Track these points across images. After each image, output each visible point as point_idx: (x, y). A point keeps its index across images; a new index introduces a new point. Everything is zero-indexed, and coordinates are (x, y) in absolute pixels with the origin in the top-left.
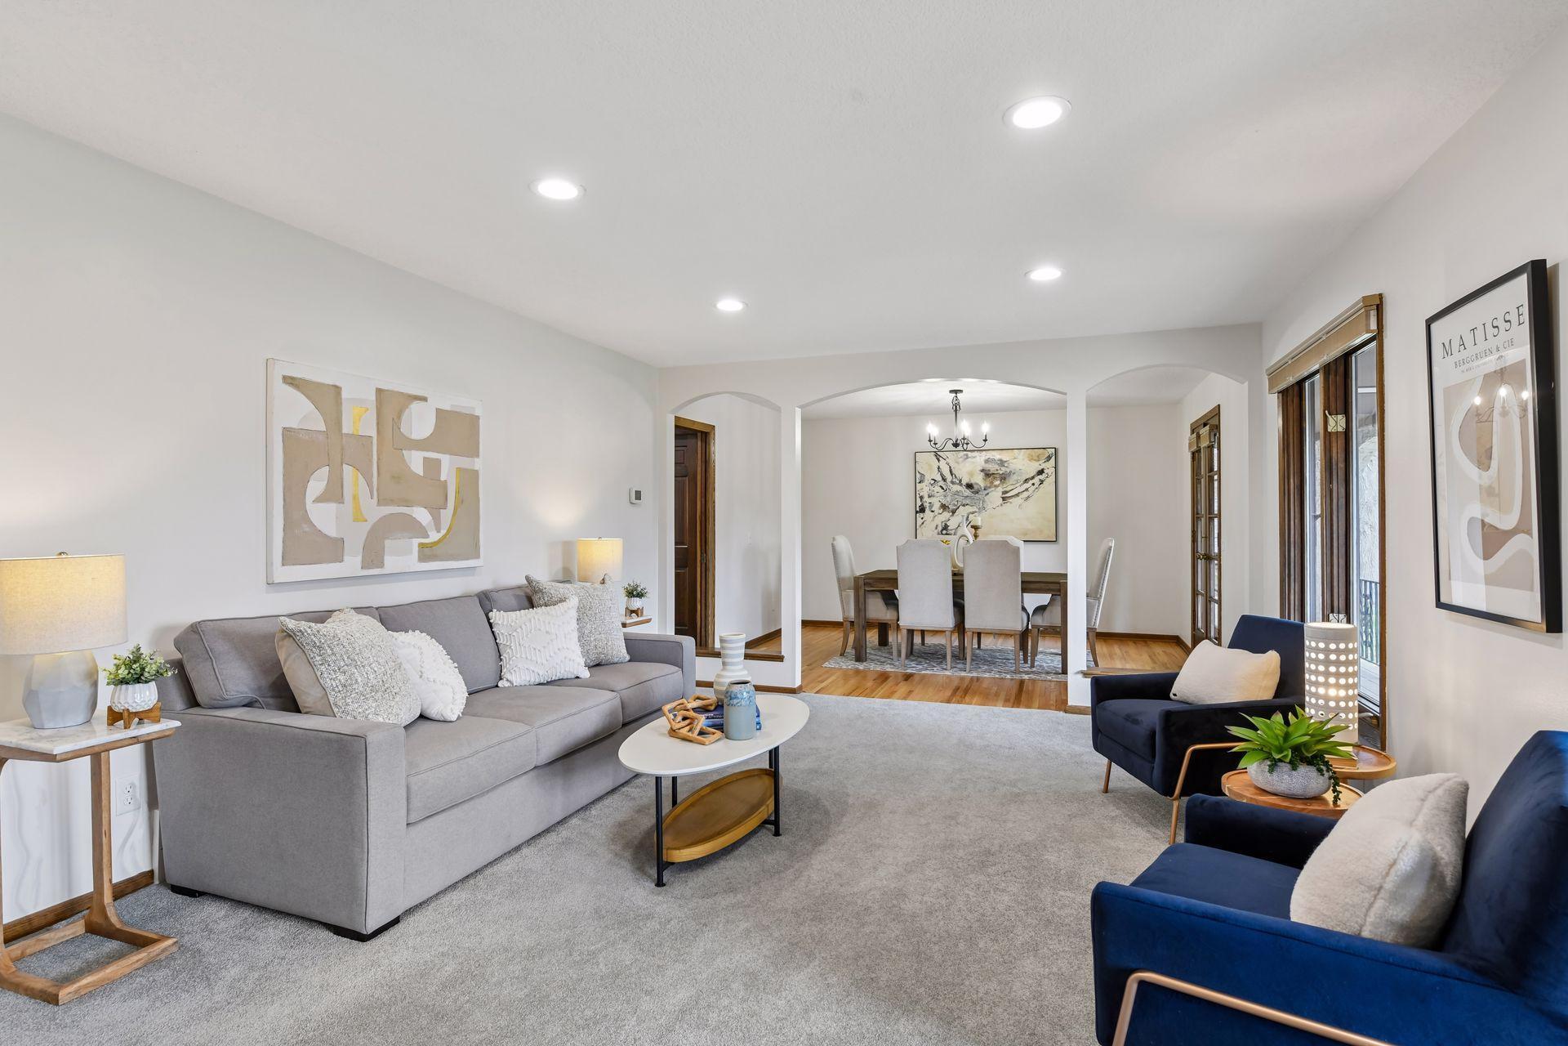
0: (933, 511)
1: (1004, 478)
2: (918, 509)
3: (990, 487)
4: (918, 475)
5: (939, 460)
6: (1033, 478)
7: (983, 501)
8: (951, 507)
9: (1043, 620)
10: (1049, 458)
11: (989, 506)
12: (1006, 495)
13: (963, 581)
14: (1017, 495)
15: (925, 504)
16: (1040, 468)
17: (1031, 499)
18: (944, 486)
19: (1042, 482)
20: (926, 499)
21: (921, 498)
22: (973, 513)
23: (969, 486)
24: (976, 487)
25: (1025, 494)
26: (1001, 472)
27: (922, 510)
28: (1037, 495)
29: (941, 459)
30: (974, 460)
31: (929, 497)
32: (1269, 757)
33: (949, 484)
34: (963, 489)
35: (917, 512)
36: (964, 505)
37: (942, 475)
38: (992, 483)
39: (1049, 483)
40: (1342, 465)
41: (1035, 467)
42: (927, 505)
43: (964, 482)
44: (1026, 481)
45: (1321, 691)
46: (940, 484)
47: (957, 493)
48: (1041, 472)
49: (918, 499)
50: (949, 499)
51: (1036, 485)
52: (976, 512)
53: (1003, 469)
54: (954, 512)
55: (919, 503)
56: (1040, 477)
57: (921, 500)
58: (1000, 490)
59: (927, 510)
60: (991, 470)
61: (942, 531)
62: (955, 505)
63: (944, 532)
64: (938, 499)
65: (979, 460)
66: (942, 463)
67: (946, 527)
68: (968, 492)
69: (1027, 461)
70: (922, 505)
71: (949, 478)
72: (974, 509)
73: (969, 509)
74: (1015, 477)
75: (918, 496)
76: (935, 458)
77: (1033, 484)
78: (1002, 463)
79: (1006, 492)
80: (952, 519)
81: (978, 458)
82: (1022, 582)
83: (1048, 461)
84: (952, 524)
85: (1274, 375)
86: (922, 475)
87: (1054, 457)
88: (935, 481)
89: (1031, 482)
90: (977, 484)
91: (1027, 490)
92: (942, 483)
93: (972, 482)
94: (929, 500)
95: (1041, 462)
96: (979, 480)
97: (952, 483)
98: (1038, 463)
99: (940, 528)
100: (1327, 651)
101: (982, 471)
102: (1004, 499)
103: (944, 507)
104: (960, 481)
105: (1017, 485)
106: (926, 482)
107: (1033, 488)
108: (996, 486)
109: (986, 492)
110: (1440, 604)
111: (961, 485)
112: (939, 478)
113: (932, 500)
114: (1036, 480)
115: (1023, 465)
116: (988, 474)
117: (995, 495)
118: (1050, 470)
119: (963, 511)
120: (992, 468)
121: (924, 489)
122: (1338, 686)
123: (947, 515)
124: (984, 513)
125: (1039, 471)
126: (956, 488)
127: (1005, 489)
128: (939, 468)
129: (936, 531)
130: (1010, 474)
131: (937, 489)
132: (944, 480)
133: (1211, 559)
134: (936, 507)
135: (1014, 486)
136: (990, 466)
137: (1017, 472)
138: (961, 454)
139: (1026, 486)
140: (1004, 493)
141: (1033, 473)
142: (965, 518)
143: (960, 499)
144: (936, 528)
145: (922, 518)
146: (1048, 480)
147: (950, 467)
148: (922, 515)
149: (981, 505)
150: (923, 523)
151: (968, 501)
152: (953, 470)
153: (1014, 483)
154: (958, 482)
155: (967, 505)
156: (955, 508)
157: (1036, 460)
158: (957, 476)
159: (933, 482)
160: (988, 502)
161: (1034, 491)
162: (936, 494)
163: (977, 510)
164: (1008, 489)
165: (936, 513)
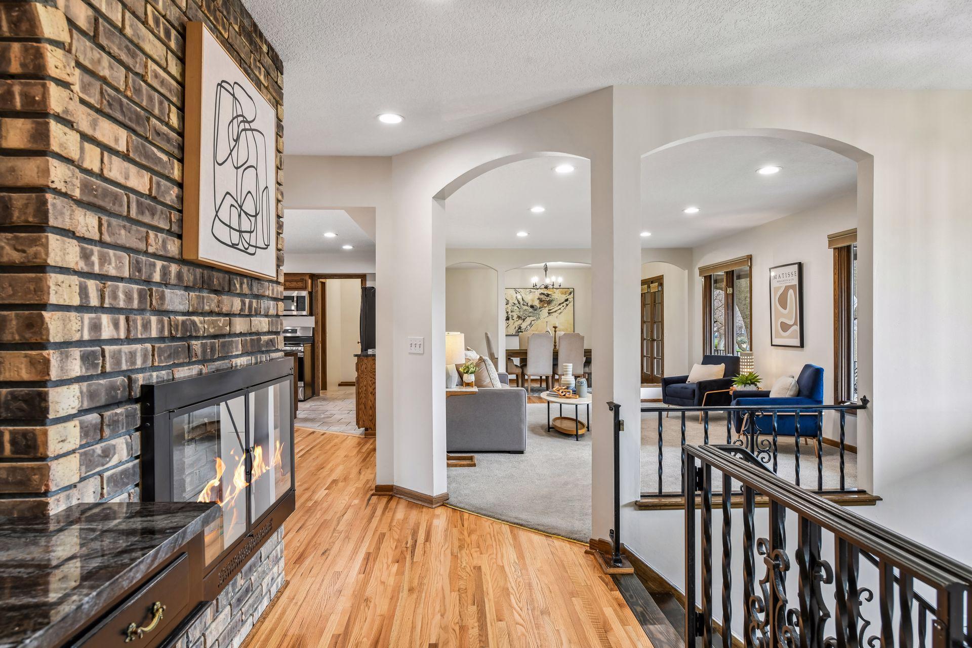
0: (513, 320)
1: (549, 302)
2: (505, 319)
3: (542, 308)
5: (516, 293)
6: (563, 303)
7: (539, 314)
8: (523, 318)
10: (570, 293)
11: (542, 317)
13: (557, 353)
14: (556, 311)
16: (566, 298)
17: (562, 314)
18: (519, 307)
19: (567, 305)
20: (510, 313)
21: (507, 312)
22: (534, 320)
23: (532, 307)
24: (535, 307)
25: (559, 311)
26: (548, 300)
27: (508, 319)
28: (565, 311)
30: (534, 293)
32: (743, 383)
34: (529, 308)
36: (529, 317)
37: (518, 301)
38: (543, 305)
40: (731, 305)
41: (564, 297)
42: (510, 316)
43: (529, 305)
44: (560, 304)
45: (746, 370)
47: (526, 310)
48: (567, 300)
50: (521, 313)
51: (565, 307)
53: (549, 298)
54: (524, 320)
56: (567, 303)
58: (547, 309)
59: (510, 319)
62: (524, 316)
63: (519, 330)
64: (516, 313)
65: (537, 293)
66: (518, 295)
67: (520, 328)
68: (531, 310)
69: (560, 295)
70: (508, 316)
71: (522, 302)
72: (534, 318)
73: (532, 318)
74: (554, 302)
76: (514, 292)
78: (548, 295)
79: (550, 310)
80: (523, 323)
82: (584, 352)
83: (570, 295)
84: (524, 326)
85: (702, 270)
86: (508, 301)
87: (573, 293)
88: (515, 304)
89: (562, 305)
91: (560, 309)
92: (518, 305)
93: (534, 304)
94: (511, 314)
95: (567, 295)
96: (537, 303)
97: (523, 305)
99: (517, 329)
100: (747, 359)
101: (539, 299)
102: (549, 313)
103: (519, 317)
105: (556, 306)
106: (510, 305)
107: (563, 308)
108: (545, 307)
109: (540, 310)
110: (772, 345)
112: (516, 302)
113: (513, 314)
114: (564, 304)
115: (558, 296)
116: (541, 300)
117: (545, 311)
118: (571, 300)
119: (528, 320)
121: (509, 308)
122: (750, 368)
123: (520, 321)
124: (539, 321)
126: (525, 307)
128: (516, 297)
129: (515, 330)
130: (552, 301)
131: (515, 308)
132: (519, 303)
133: (655, 340)
134: (515, 318)
135: (554, 307)
136: (542, 297)
137: (556, 300)
138: (528, 290)
139: (560, 307)
140: (549, 310)
141: (563, 300)
142: (529, 323)
143: (527, 313)
144: (515, 328)
145: (508, 323)
146: (570, 304)
147: (522, 297)
148: (508, 321)
149: (538, 316)
150: (508, 326)
151: (531, 314)
152: (524, 298)
153: (554, 305)
154: (526, 304)
155: (531, 316)
156: (525, 318)
157: (564, 294)
158: (526, 301)
159: (513, 304)
160: (541, 315)
161: (563, 310)
162: (515, 311)
163: (536, 319)
164: (551, 308)
165: (515, 320)
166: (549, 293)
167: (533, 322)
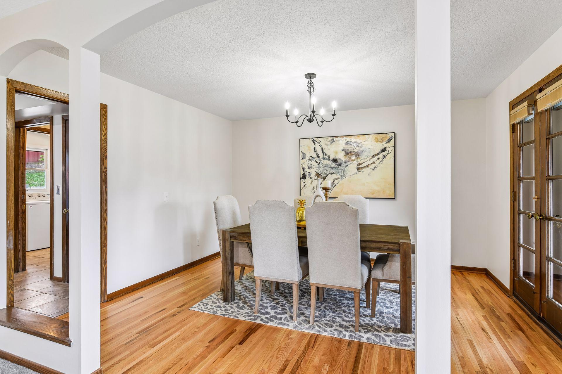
0: (311, 178)
1: (358, 154)
2: (301, 177)
3: (349, 161)
4: (302, 154)
5: (315, 144)
6: (378, 154)
7: (344, 171)
8: (323, 175)
9: (383, 275)
10: (390, 140)
11: (348, 174)
12: (361, 166)
13: (306, 237)
14: (367, 166)
15: (306, 173)
16: (383, 147)
17: (377, 169)
18: (318, 161)
19: (384, 157)
20: (306, 170)
21: (304, 169)
22: (337, 179)
23: (335, 161)
24: (339, 161)
25: (373, 166)
26: (356, 151)
27: (304, 177)
28: (381, 166)
29: (316, 143)
30: (338, 142)
31: (309, 168)
33: (322, 159)
34: (330, 163)
35: (301, 179)
36: (331, 174)
37: (317, 154)
38: (350, 158)
39: (390, 157)
41: (380, 146)
42: (307, 174)
43: (331, 158)
44: (373, 156)
46: (315, 159)
47: (327, 165)
48: (384, 150)
49: (302, 170)
50: (321, 169)
51: (381, 159)
52: (339, 178)
53: (358, 148)
54: (324, 178)
55: (302, 173)
56: (384, 153)
57: (303, 170)
58: (356, 163)
59: (307, 177)
64: (314, 170)
65: (341, 143)
66: (317, 146)
68: (334, 165)
69: (374, 143)
70: (304, 174)
71: (321, 155)
72: (338, 176)
73: (334, 176)
74: (365, 154)
75: (301, 168)
76: (312, 142)
77: (379, 159)
78: (356, 144)
79: (360, 164)
80: (323, 183)
81: (341, 141)
82: (361, 241)
83: (389, 142)
86: (304, 154)
87: (393, 139)
88: (312, 157)
89: (377, 157)
90: (340, 159)
91: (374, 162)
92: (317, 159)
93: (337, 157)
94: (308, 171)
95: (384, 143)
96: (341, 156)
97: (324, 158)
98: (382, 144)
101: (343, 150)
102: (358, 169)
103: (318, 175)
104: (329, 157)
105: (368, 159)
106: (307, 159)
107: (379, 161)
108: (353, 161)
109: (346, 164)
111: (329, 160)
112: (315, 155)
113: (310, 170)
114: (381, 156)
115: (371, 145)
116: (347, 152)
117: (352, 167)
118: (390, 149)
120: (350, 148)
121: (305, 163)
123: (320, 180)
124: (345, 179)
125: (383, 149)
126: (326, 162)
127: (359, 162)
128: (315, 149)
129: (313, 191)
130: (362, 151)
131: (314, 163)
132: (318, 157)
133: (549, 219)
134: (313, 175)
135: (365, 160)
137: (368, 150)
138: (330, 139)
139: (375, 159)
140: (358, 165)
141: (379, 150)
143: (329, 169)
144: (313, 189)
145: (304, 183)
146: (389, 155)
147: (322, 148)
148: (304, 180)
149: (343, 173)
150: (304, 186)
151: (334, 171)
152: (324, 150)
153: (365, 158)
154: (327, 158)
155: (333, 173)
156: (325, 175)
157: (380, 142)
158: (327, 154)
159: (311, 158)
160: (347, 172)
161: (379, 163)
162: (313, 167)
163: (340, 177)
164: (361, 162)
165: (313, 179)
166: (359, 141)
167: (336, 181)
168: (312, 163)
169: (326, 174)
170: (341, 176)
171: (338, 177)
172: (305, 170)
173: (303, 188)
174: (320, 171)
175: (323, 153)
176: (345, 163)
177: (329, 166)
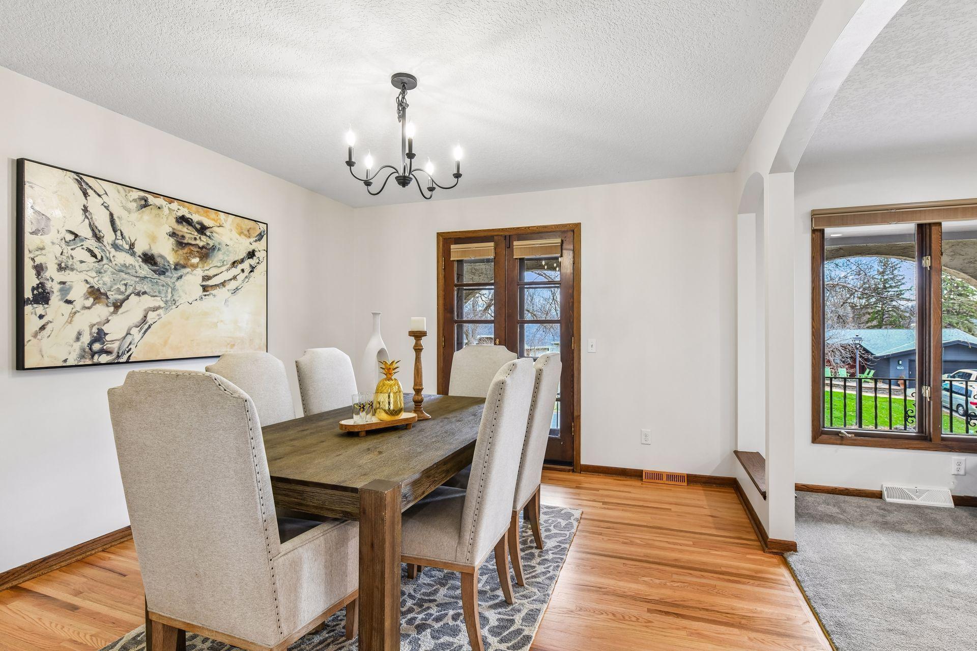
0: (69, 302)
1: (206, 253)
2: (29, 295)
3: (184, 267)
4: (30, 216)
5: (85, 194)
6: (242, 261)
7: (173, 289)
8: (113, 296)
10: (260, 237)
11: (182, 299)
12: (210, 283)
14: (223, 284)
15: (48, 285)
16: (251, 248)
17: (240, 292)
18: (96, 251)
19: (253, 269)
20: (51, 271)
21: (39, 269)
22: (155, 309)
23: (148, 259)
24: (160, 262)
25: (233, 285)
26: (201, 244)
27: (39, 297)
28: (247, 287)
29: (90, 191)
30: (158, 210)
31: (61, 268)
33: (109, 247)
34: (136, 262)
35: (25, 302)
36: (138, 294)
37: (92, 227)
38: (187, 259)
39: (260, 271)
41: (245, 245)
42: (53, 287)
43: (139, 250)
44: (234, 264)
46: (87, 244)
47: (124, 269)
48: (251, 255)
49: (31, 272)
50: (107, 278)
51: (246, 273)
52: (159, 308)
53: (203, 238)
54: (117, 306)
55: (33, 281)
56: (253, 262)
57: (38, 274)
58: (200, 272)
59: (55, 299)
60: (187, 236)
61: (91, 344)
62: (119, 292)
63: (97, 346)
64: (83, 276)
65: (167, 215)
66: (94, 203)
67: (100, 336)
68: (145, 270)
69: (235, 235)
70: (41, 285)
71: (109, 236)
72: (158, 302)
73: (147, 301)
74: (221, 255)
75: (26, 263)
76: (76, 187)
77: (243, 271)
78: (202, 229)
79: (209, 278)
80: (114, 319)
81: (165, 210)
83: (258, 240)
84: (115, 330)
86: (44, 217)
87: (265, 236)
88: (76, 236)
89: (240, 267)
90: (162, 257)
91: (235, 278)
92: (92, 243)
93: (155, 251)
94: (60, 277)
95: (252, 240)
96: (165, 249)
97: (115, 246)
98: (248, 241)
99: (86, 339)
101: (173, 234)
102: (205, 288)
103: (96, 294)
104: (132, 246)
105: (224, 268)
106: (52, 235)
107: (241, 277)
108: (194, 267)
109: (179, 273)
111: (133, 254)
112: (85, 232)
113: (66, 276)
114: (246, 265)
115: (230, 238)
116: (179, 242)
117: (192, 280)
118: (261, 254)
119: (135, 308)
120: (186, 233)
121: (47, 249)
123: (101, 311)
124: (174, 312)
125: (249, 252)
126: (122, 258)
127: (207, 273)
128: (85, 209)
129: (77, 346)
130: (213, 248)
131: (81, 254)
132: (98, 238)
134: (78, 292)
135: (217, 267)
136: (184, 229)
137: (224, 248)
138: (136, 194)
139: (237, 270)
140: (206, 278)
141: (243, 254)
142: (138, 317)
143: (131, 280)
144: (78, 339)
145: (41, 317)
146: (259, 267)
147: (111, 215)
148: (40, 309)
149: (170, 295)
150: (43, 328)
151: (146, 287)
152: (117, 222)
153: (219, 264)
154: (127, 247)
155: (145, 293)
156: (121, 297)
157: (246, 235)
158: (125, 234)
159: (70, 237)
160: (181, 293)
161: (243, 281)
162: (78, 266)
163: (162, 305)
164: (211, 273)
165: (78, 305)
166: (207, 222)
167: (152, 316)
168: (73, 253)
169: (122, 293)
170: (166, 302)
171: (157, 305)
172: (47, 274)
173: (35, 335)
174: (104, 282)
175: (115, 230)
176: (175, 269)
177: (132, 271)
